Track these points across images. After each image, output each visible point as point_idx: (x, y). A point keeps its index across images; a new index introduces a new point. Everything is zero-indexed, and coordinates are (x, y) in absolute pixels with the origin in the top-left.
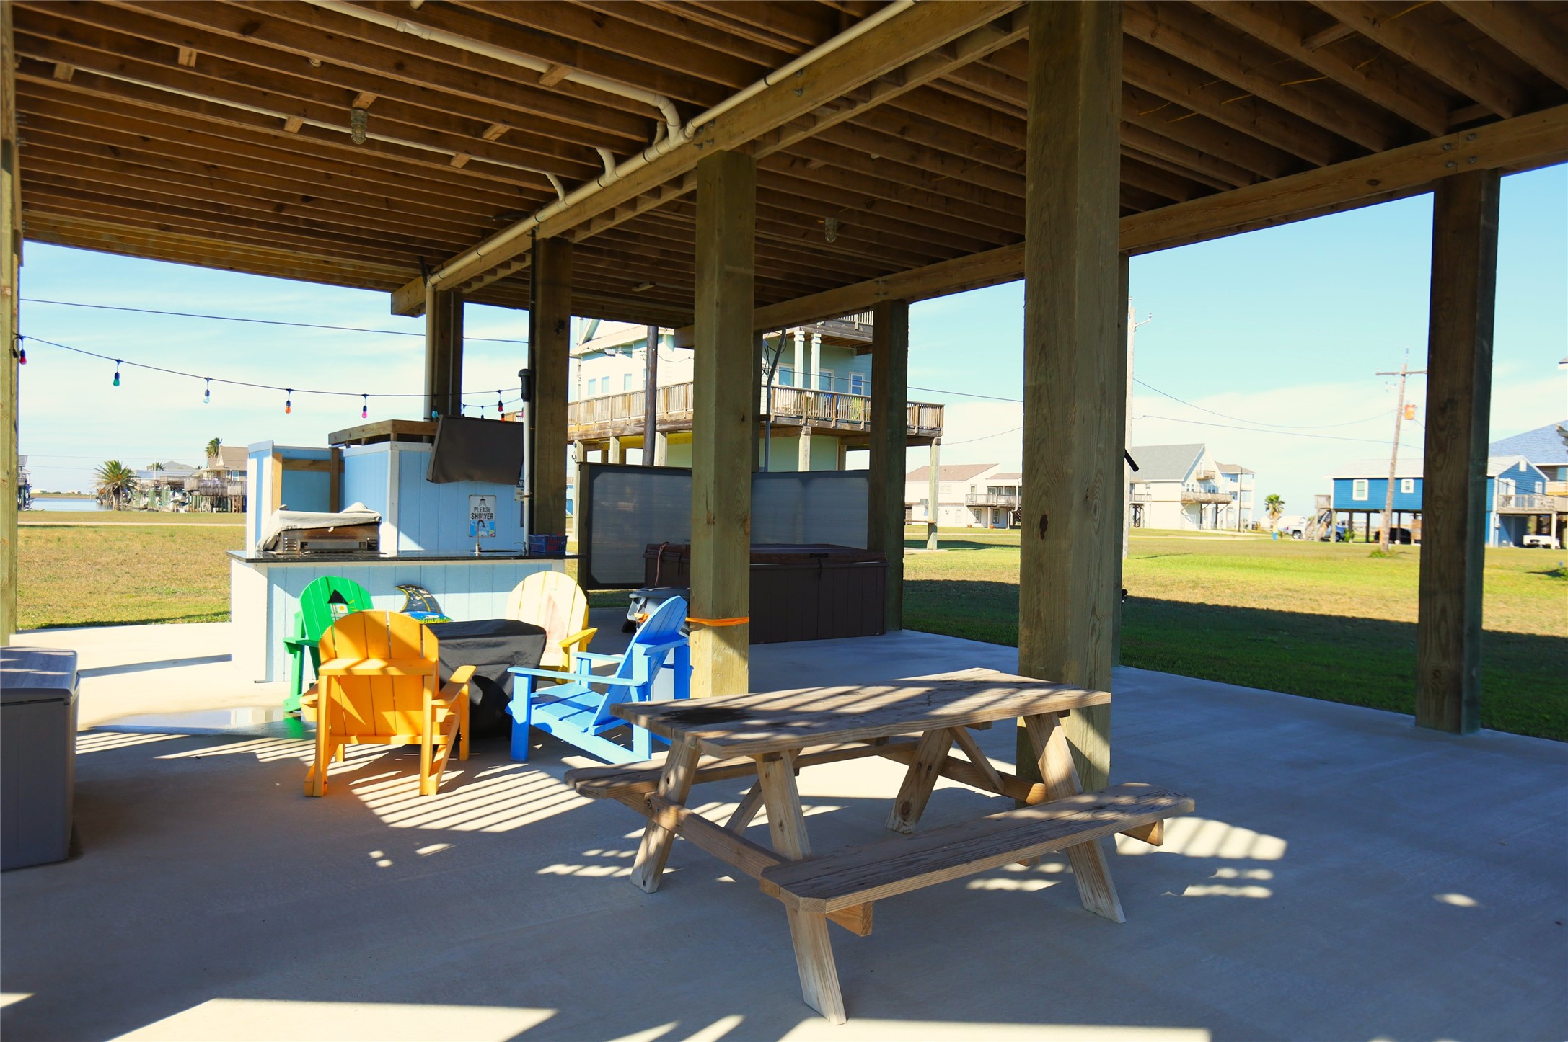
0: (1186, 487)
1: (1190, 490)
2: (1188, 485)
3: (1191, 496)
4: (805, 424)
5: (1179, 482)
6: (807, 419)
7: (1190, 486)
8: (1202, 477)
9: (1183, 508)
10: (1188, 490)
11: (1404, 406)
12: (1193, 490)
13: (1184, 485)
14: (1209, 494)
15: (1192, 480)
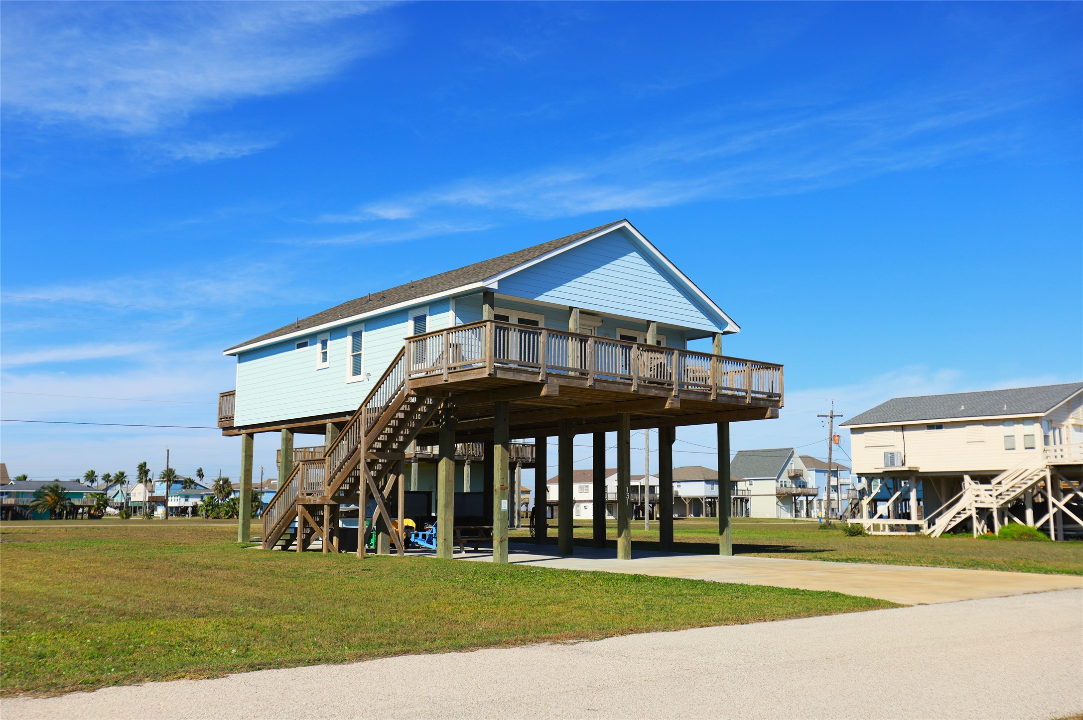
0: (780, 483)
1: (783, 486)
2: (781, 482)
3: (784, 490)
4: (467, 459)
5: (774, 479)
6: (468, 456)
7: (783, 482)
8: (792, 474)
9: (778, 500)
10: (781, 485)
11: (833, 436)
12: (785, 486)
13: (778, 482)
14: (799, 489)
15: (784, 477)
